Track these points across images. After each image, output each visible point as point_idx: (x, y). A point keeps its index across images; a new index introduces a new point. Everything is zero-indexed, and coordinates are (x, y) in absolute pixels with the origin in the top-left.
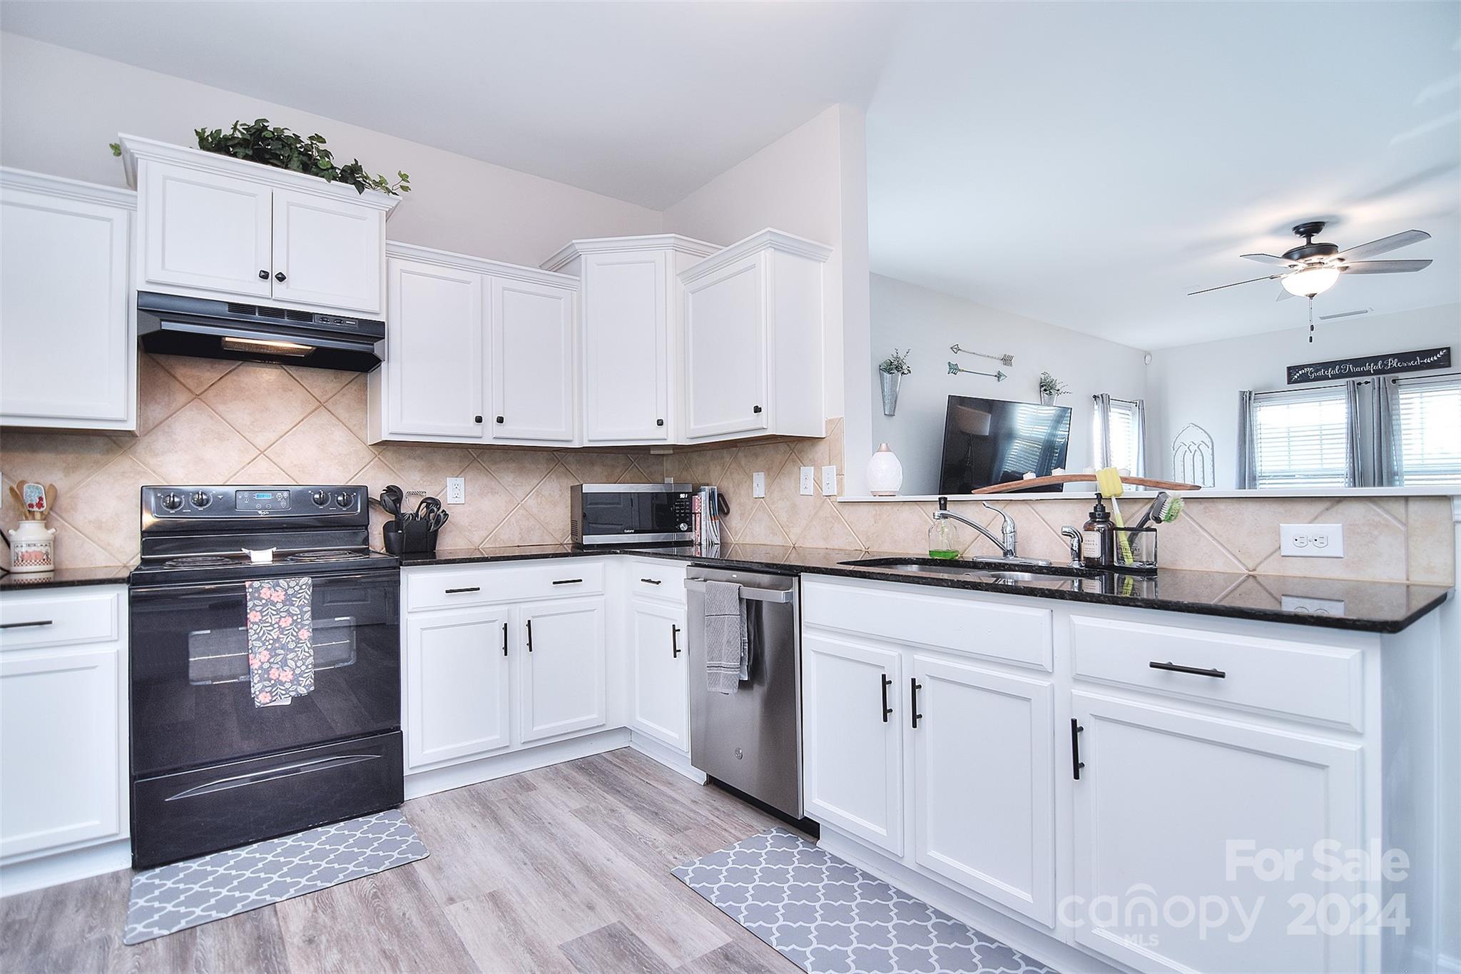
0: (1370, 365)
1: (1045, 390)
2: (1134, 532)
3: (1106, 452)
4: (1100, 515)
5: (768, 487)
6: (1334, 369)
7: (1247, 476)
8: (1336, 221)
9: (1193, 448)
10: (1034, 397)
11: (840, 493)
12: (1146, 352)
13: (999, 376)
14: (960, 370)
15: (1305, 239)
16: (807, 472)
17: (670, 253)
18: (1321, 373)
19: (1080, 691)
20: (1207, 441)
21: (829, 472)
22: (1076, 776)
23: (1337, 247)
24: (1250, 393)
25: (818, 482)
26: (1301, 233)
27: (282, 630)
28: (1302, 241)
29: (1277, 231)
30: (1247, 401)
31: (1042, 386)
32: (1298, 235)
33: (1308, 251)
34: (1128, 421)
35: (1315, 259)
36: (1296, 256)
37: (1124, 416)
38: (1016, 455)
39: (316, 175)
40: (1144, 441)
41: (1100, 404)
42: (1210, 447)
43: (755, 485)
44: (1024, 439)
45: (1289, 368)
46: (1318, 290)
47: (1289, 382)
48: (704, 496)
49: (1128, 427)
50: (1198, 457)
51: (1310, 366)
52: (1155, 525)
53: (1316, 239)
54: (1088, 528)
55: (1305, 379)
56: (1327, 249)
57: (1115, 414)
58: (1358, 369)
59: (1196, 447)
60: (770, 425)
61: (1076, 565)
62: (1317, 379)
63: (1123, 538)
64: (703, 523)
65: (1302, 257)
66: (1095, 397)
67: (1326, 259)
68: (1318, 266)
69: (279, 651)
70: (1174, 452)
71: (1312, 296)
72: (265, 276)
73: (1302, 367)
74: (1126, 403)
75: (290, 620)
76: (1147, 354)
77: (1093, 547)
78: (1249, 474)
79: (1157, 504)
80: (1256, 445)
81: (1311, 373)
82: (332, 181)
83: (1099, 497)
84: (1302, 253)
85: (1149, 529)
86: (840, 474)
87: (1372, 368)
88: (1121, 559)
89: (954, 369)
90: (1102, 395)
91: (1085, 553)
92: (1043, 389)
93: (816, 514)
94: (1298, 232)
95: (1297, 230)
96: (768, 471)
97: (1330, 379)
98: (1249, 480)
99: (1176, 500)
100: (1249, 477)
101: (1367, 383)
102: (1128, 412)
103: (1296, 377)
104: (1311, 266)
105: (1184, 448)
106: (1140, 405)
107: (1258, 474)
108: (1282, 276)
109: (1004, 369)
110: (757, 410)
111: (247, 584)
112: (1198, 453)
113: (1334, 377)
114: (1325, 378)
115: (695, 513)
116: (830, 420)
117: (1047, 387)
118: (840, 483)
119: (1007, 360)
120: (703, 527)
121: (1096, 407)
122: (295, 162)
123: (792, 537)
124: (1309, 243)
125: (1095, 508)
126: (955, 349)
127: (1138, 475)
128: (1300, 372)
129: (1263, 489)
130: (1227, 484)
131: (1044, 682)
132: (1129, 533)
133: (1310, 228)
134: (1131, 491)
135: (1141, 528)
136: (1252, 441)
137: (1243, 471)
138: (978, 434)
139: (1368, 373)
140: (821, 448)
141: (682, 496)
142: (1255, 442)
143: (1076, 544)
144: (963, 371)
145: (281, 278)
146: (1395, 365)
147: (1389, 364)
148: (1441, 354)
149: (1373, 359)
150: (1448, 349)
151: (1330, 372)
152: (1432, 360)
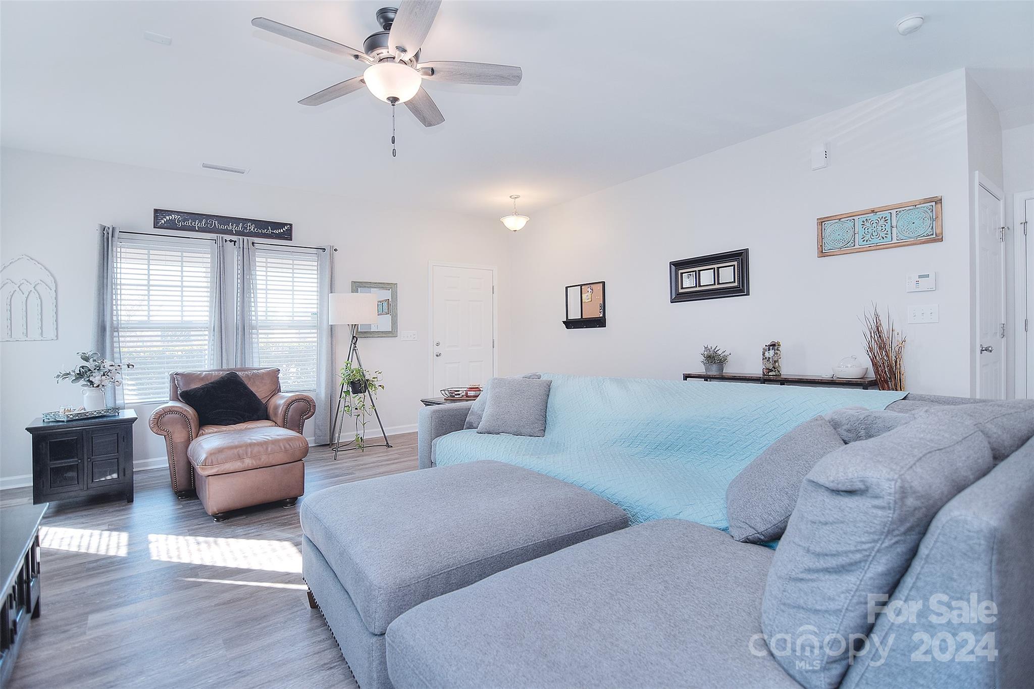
0: (232, 225)
6: (200, 222)
7: (106, 325)
18: (189, 223)
24: (113, 229)
30: (109, 238)
42: (53, 289)
45: (156, 211)
47: (156, 226)
51: (178, 213)
55: (172, 226)
58: (222, 227)
59: (31, 287)
62: (183, 228)
78: (108, 323)
81: (179, 221)
87: (234, 228)
97: (197, 231)
98: (108, 332)
100: (108, 327)
101: (231, 241)
103: (163, 221)
112: (35, 294)
113: (202, 230)
114: (192, 229)
128: (167, 218)
137: (101, 321)
139: (231, 233)
146: (252, 230)
147: (248, 228)
148: (286, 228)
149: (237, 220)
150: (291, 225)
151: (197, 224)
152: (279, 231)
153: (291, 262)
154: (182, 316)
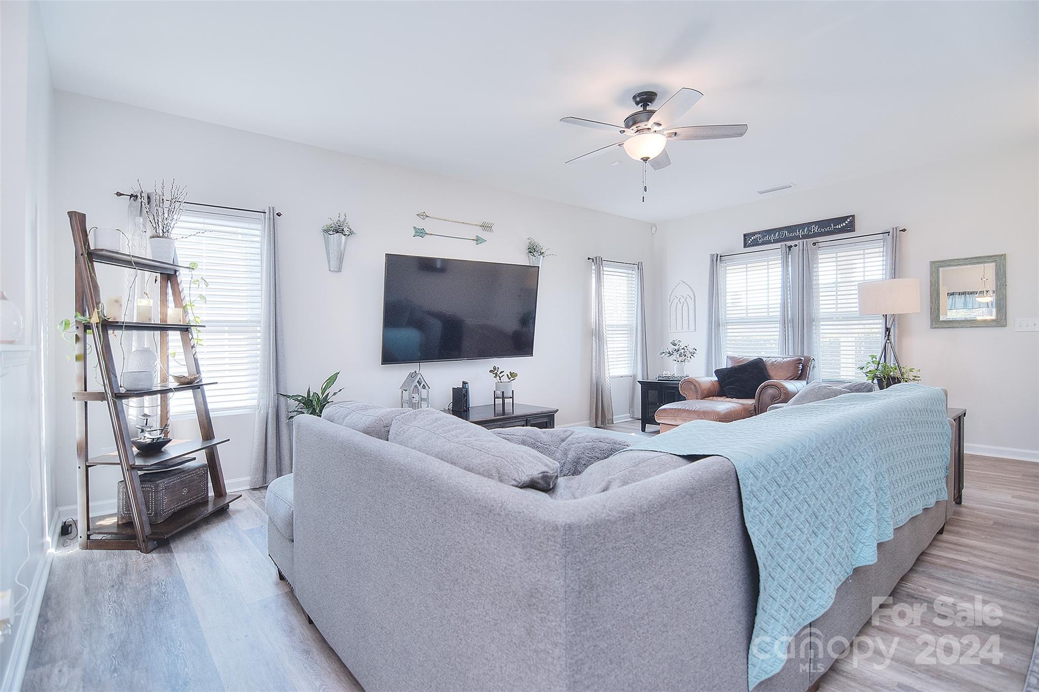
0: (799, 231)
1: (533, 253)
6: (775, 235)
9: (682, 300)
12: (653, 224)
13: (477, 240)
14: (427, 234)
18: (766, 238)
20: (691, 294)
24: (717, 256)
30: (717, 259)
31: (531, 249)
34: (624, 278)
37: (621, 274)
41: (594, 265)
42: (693, 299)
45: (745, 235)
47: (745, 246)
50: (685, 308)
51: (759, 233)
55: (756, 243)
58: (790, 235)
59: (684, 300)
62: (764, 243)
66: (589, 259)
70: (670, 304)
73: (754, 234)
74: (628, 265)
76: (653, 225)
81: (760, 239)
87: (801, 233)
89: (420, 233)
90: (596, 257)
92: (531, 252)
97: (771, 243)
101: (796, 246)
102: (625, 272)
103: (750, 242)
105: (676, 301)
109: (483, 234)
112: (685, 304)
113: (776, 241)
114: (769, 242)
119: (486, 226)
121: (592, 268)
126: (423, 216)
128: (752, 238)
136: (718, 294)
139: (798, 238)
144: (432, 234)
146: (816, 231)
147: (812, 230)
148: (848, 221)
149: (802, 226)
150: (853, 216)
151: (772, 237)
152: (842, 226)
153: (862, 252)
154: (768, 312)
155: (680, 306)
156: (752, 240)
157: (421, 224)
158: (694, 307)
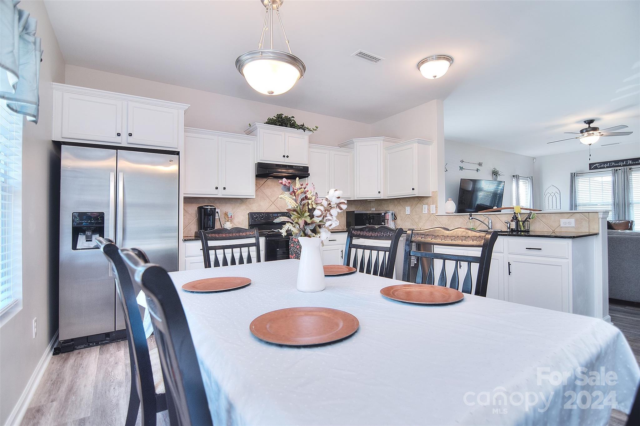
1: (495, 174)
2: (524, 222)
3: (518, 196)
4: (515, 218)
5: (411, 211)
6: (607, 164)
7: (573, 204)
8: (599, 119)
10: (490, 177)
11: (436, 213)
13: (477, 170)
14: (463, 169)
15: (588, 125)
16: (425, 207)
17: (382, 142)
18: (602, 166)
19: (510, 256)
20: (558, 191)
21: (433, 207)
22: (509, 274)
23: (599, 128)
24: (575, 173)
25: (429, 210)
26: (587, 123)
27: (297, 249)
28: (587, 126)
29: (578, 122)
30: (573, 176)
31: (494, 173)
32: (585, 124)
33: (589, 129)
34: (526, 184)
35: (591, 132)
36: (584, 131)
37: (525, 183)
38: (482, 198)
39: (294, 128)
40: (533, 192)
41: (515, 178)
42: (559, 194)
43: (406, 210)
44: (485, 191)
45: (590, 164)
46: (592, 142)
47: (590, 170)
48: (390, 214)
49: (527, 188)
50: (554, 198)
51: (598, 163)
52: (529, 220)
53: (592, 125)
54: (512, 221)
55: (596, 168)
56: (595, 129)
57: (521, 183)
58: (616, 164)
59: (553, 194)
60: (416, 193)
61: (508, 230)
62: (601, 168)
63: (521, 223)
64: (390, 222)
65: (587, 131)
66: (513, 176)
67: (595, 132)
68: (592, 134)
69: (297, 254)
70: (545, 196)
71: (590, 145)
72: (284, 156)
73: (595, 164)
74: (525, 178)
75: (299, 247)
76: (534, 158)
77: (513, 225)
78: (574, 204)
79: (530, 214)
80: (577, 193)
81: (598, 166)
82: (299, 130)
83: (515, 213)
84: (587, 130)
85: (527, 221)
86: (436, 207)
88: (520, 229)
89: (461, 168)
90: (516, 175)
91: (511, 227)
92: (493, 174)
93: (428, 219)
94: (585, 123)
95: (585, 122)
96: (411, 206)
98: (574, 206)
99: (534, 214)
100: (574, 205)
101: (620, 169)
102: (526, 181)
104: (589, 135)
105: (549, 195)
106: (532, 179)
107: (578, 204)
108: (580, 138)
109: (479, 168)
110: (413, 189)
111: (290, 237)
112: (554, 196)
114: (604, 168)
115: (387, 219)
116: (433, 191)
117: (495, 173)
118: (436, 210)
119: (480, 164)
120: (390, 223)
121: (514, 180)
122: (289, 125)
123: (419, 226)
124: (589, 127)
125: (514, 216)
126: (462, 161)
127: (530, 207)
128: (594, 166)
129: (580, 209)
130: (566, 207)
131: (501, 255)
132: (522, 222)
133: (590, 122)
134: (523, 211)
135: (525, 220)
136: (575, 192)
137: (572, 203)
138: (467, 189)
140: (430, 199)
141: (383, 214)
142: (576, 192)
143: (509, 225)
144: (465, 169)
145: (288, 157)
146: (631, 163)
147: (628, 163)
149: (622, 161)
151: (605, 165)
155: (551, 198)
156: (593, 167)
157: (462, 165)
158: (560, 198)
